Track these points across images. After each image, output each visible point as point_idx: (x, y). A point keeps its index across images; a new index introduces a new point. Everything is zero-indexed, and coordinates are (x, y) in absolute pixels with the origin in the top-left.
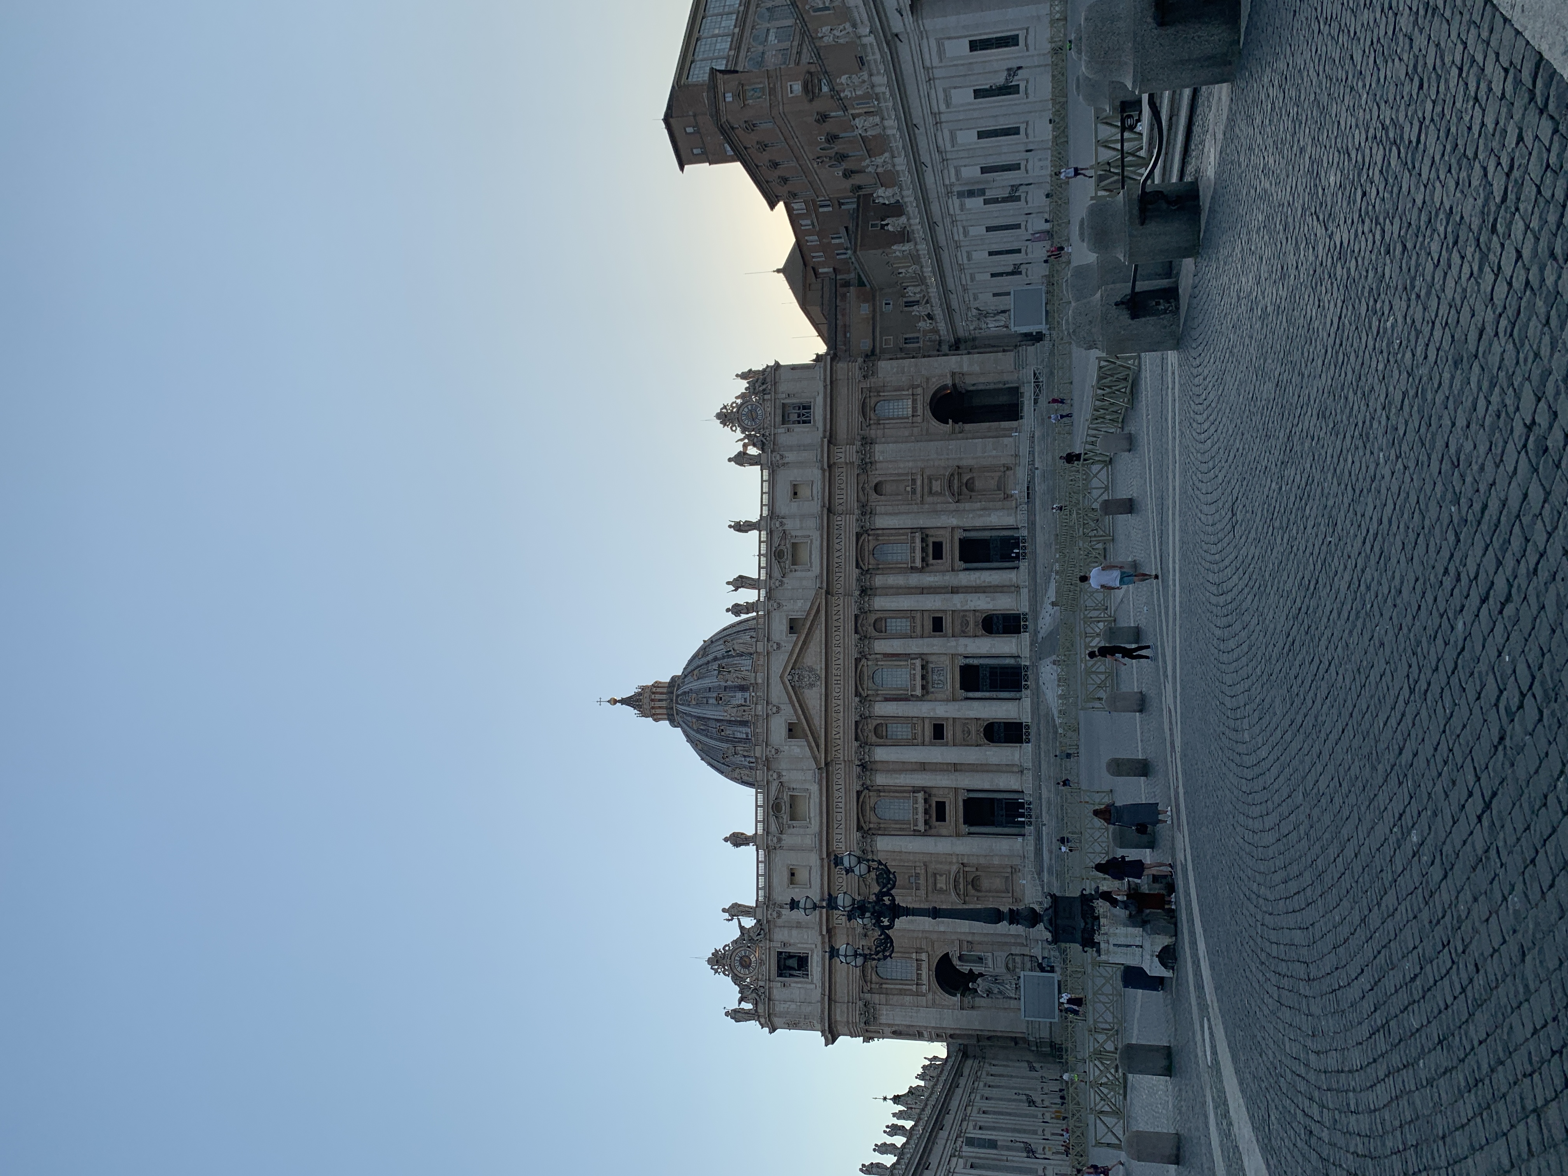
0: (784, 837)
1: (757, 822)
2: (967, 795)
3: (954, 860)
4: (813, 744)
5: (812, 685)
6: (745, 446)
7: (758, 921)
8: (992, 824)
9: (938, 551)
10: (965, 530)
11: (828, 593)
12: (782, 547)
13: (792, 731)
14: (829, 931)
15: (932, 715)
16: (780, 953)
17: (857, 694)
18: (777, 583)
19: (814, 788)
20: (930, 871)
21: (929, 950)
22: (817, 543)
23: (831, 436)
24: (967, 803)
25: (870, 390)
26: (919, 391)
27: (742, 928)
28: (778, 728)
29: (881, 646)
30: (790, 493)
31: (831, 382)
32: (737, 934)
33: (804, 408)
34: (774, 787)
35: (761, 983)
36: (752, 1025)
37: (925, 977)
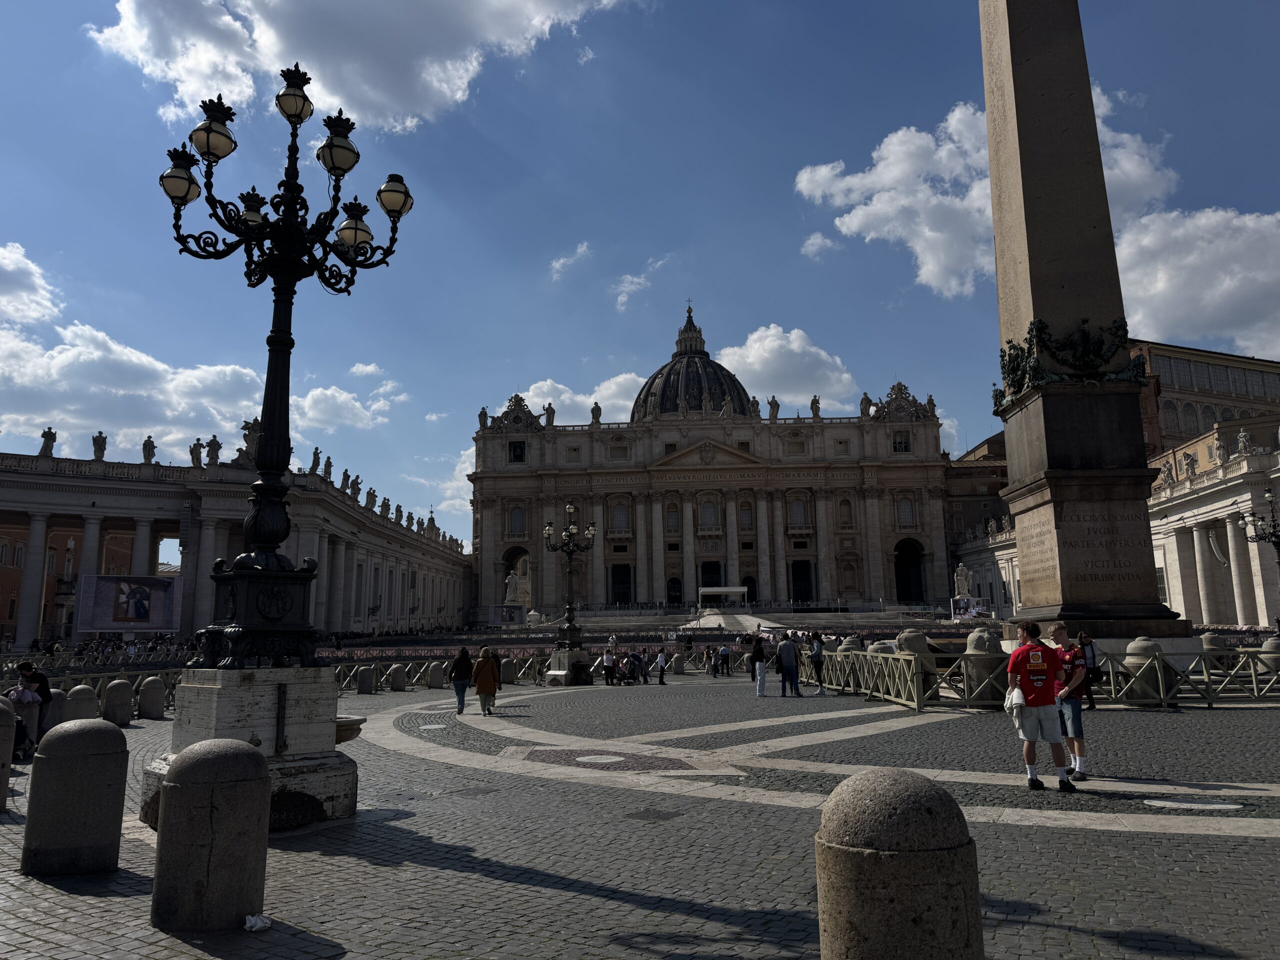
0: (599, 444)
1: (609, 424)
2: (632, 566)
3: (590, 559)
4: (661, 462)
5: (702, 459)
6: (876, 405)
7: (544, 428)
8: (614, 583)
9: (800, 545)
10: (816, 564)
11: (768, 469)
12: (800, 435)
13: (671, 448)
14: (540, 476)
15: (685, 543)
16: (524, 443)
17: (697, 491)
18: (774, 432)
19: (632, 463)
21: (530, 543)
22: (803, 459)
23: (884, 467)
24: (626, 568)
25: (920, 495)
26: (919, 530)
28: (672, 437)
29: (732, 507)
30: (841, 439)
31: (926, 466)
32: (535, 414)
33: (906, 447)
34: (632, 435)
35: (504, 431)
36: (477, 426)
37: (514, 539)
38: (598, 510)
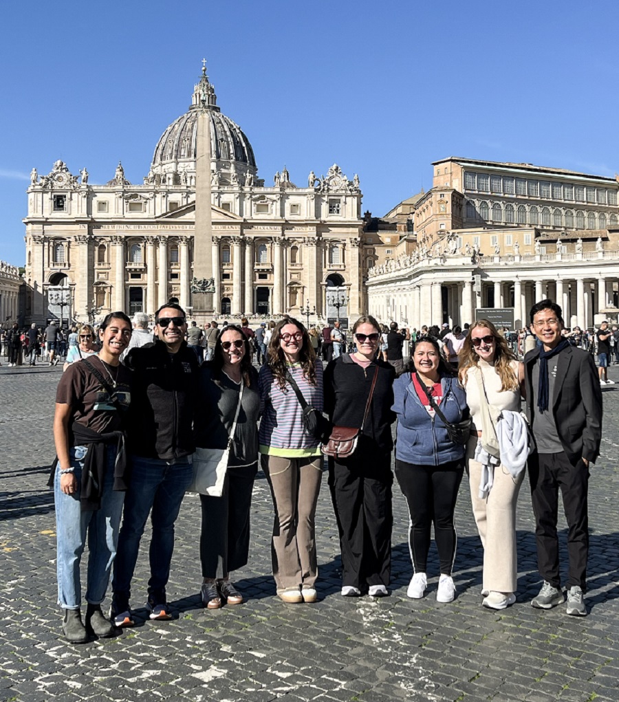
0: (122, 199)
2: (144, 289)
3: (113, 282)
4: (167, 215)
8: (131, 300)
9: (262, 277)
10: (272, 290)
12: (266, 200)
13: (173, 205)
14: (76, 222)
15: (181, 273)
16: (65, 197)
17: (192, 237)
18: (248, 197)
19: (146, 215)
20: (108, 271)
21: (70, 270)
22: (268, 217)
23: (322, 225)
24: (140, 289)
26: (342, 268)
28: (174, 197)
29: (215, 249)
30: (295, 203)
31: (349, 225)
33: (338, 210)
34: (147, 195)
35: (50, 187)
38: (120, 249)
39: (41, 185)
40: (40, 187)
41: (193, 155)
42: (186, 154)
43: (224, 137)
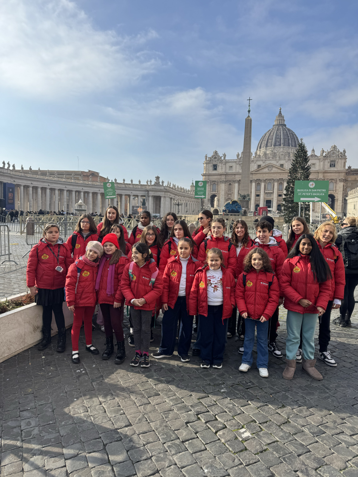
4: (256, 171)
5: (268, 170)
6: (326, 152)
7: (223, 160)
11: (288, 173)
13: (259, 166)
14: (221, 175)
15: (261, 194)
16: (217, 165)
17: (266, 179)
20: (232, 194)
21: (218, 193)
23: (326, 172)
25: (336, 181)
26: (335, 192)
27: (221, 157)
28: (260, 163)
29: (276, 184)
32: (220, 156)
33: (334, 166)
35: (212, 161)
36: (204, 160)
37: (213, 192)
38: (236, 185)
39: (208, 161)
40: (208, 162)
41: (273, 146)
42: (270, 145)
43: (287, 137)
